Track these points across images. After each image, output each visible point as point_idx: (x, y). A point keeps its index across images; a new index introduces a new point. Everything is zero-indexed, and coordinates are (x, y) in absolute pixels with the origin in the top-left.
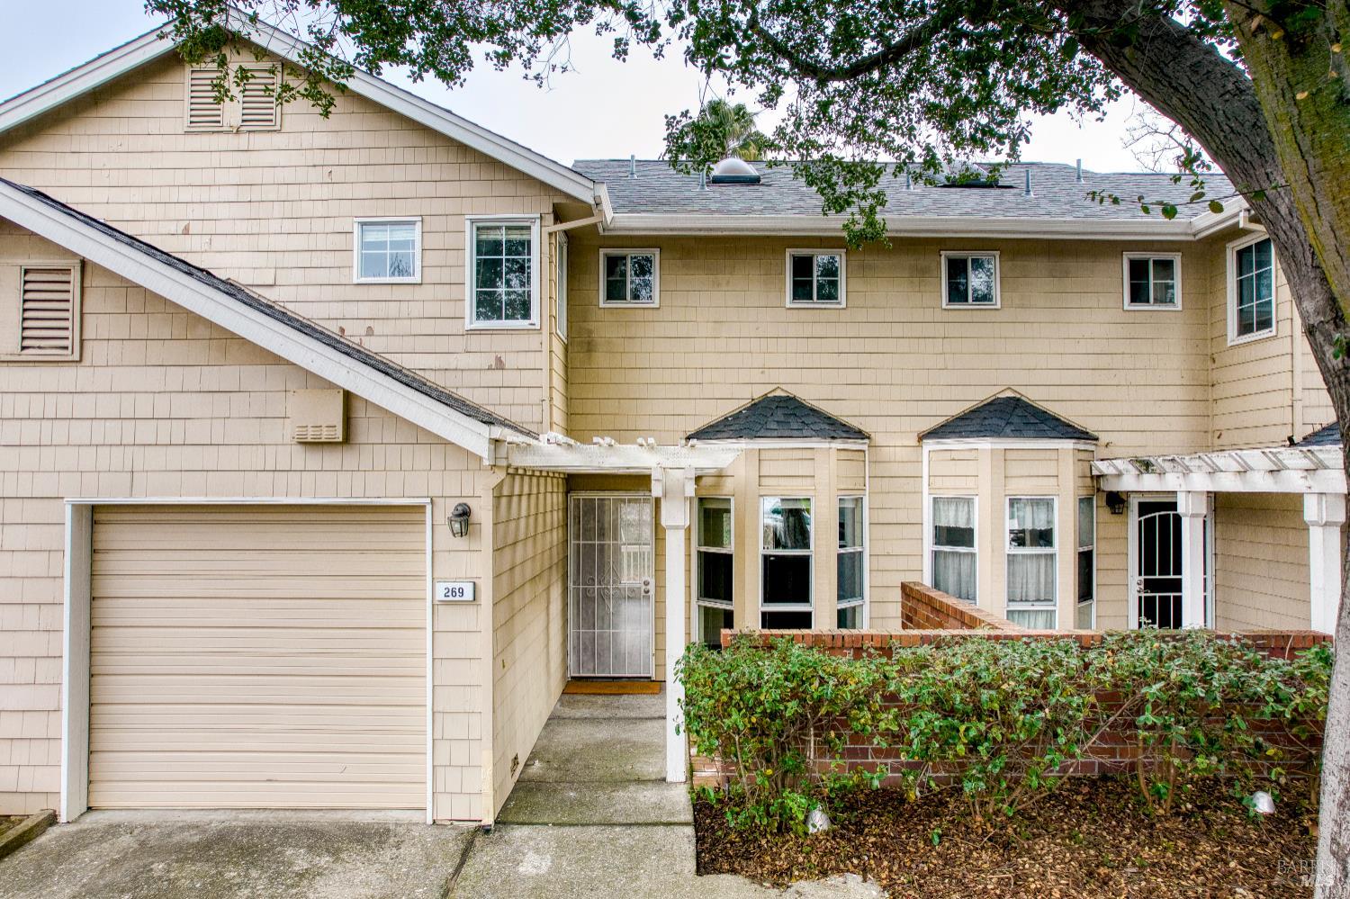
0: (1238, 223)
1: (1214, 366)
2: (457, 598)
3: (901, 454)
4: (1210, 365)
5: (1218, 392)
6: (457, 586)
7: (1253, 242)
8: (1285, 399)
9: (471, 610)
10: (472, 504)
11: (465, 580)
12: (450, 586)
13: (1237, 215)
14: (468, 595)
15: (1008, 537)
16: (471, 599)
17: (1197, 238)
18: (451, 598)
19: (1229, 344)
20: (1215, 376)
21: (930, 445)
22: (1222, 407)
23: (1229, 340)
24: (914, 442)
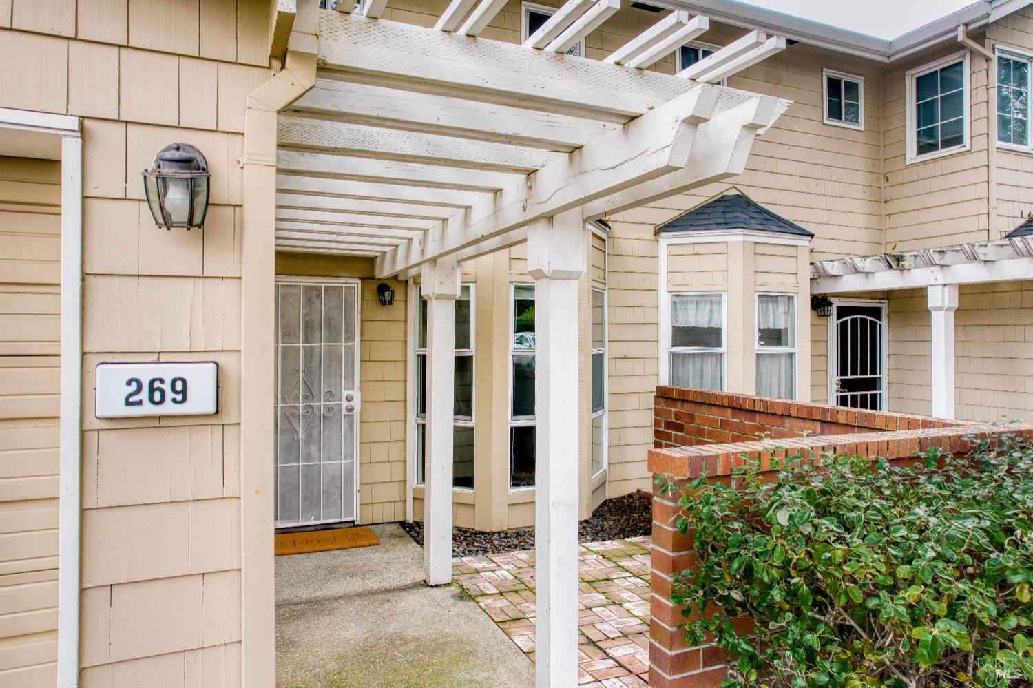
0: (956, 37)
1: (888, 184)
2: (168, 408)
3: (638, 247)
4: (883, 183)
5: (892, 207)
6: (168, 372)
7: (938, 68)
8: (982, 207)
9: (207, 439)
10: (214, 151)
11: (191, 355)
12: (145, 373)
13: (955, 29)
14: (201, 399)
15: (757, 335)
16: (212, 409)
17: (892, 59)
18: (148, 409)
19: (908, 163)
20: (888, 193)
21: (666, 239)
22: (896, 220)
23: (908, 159)
24: (651, 236)
